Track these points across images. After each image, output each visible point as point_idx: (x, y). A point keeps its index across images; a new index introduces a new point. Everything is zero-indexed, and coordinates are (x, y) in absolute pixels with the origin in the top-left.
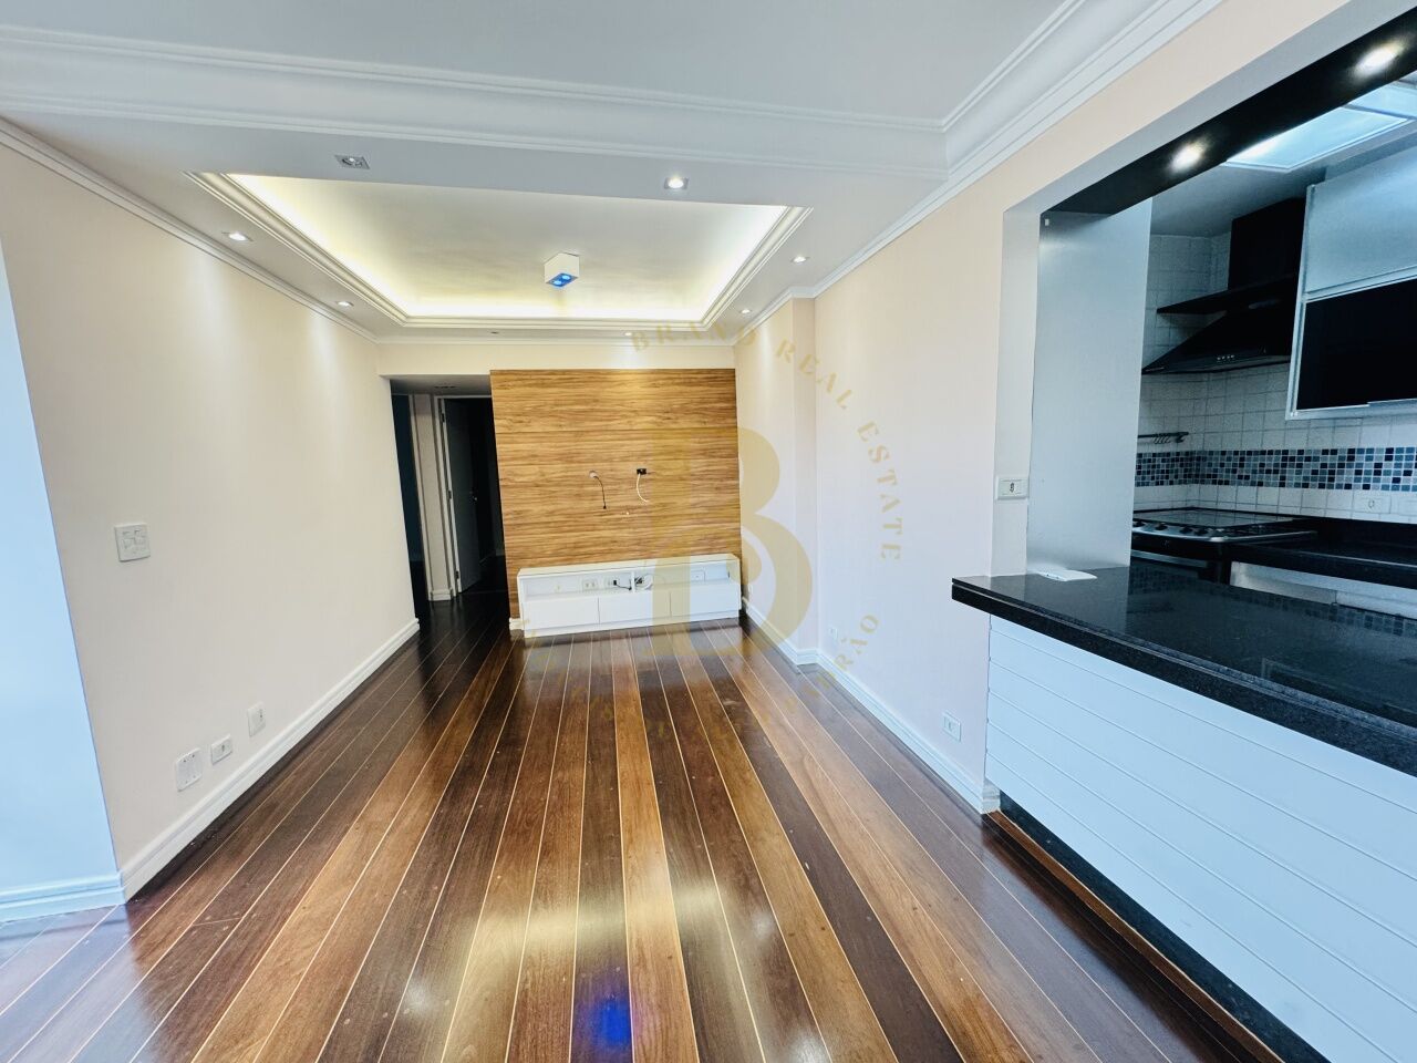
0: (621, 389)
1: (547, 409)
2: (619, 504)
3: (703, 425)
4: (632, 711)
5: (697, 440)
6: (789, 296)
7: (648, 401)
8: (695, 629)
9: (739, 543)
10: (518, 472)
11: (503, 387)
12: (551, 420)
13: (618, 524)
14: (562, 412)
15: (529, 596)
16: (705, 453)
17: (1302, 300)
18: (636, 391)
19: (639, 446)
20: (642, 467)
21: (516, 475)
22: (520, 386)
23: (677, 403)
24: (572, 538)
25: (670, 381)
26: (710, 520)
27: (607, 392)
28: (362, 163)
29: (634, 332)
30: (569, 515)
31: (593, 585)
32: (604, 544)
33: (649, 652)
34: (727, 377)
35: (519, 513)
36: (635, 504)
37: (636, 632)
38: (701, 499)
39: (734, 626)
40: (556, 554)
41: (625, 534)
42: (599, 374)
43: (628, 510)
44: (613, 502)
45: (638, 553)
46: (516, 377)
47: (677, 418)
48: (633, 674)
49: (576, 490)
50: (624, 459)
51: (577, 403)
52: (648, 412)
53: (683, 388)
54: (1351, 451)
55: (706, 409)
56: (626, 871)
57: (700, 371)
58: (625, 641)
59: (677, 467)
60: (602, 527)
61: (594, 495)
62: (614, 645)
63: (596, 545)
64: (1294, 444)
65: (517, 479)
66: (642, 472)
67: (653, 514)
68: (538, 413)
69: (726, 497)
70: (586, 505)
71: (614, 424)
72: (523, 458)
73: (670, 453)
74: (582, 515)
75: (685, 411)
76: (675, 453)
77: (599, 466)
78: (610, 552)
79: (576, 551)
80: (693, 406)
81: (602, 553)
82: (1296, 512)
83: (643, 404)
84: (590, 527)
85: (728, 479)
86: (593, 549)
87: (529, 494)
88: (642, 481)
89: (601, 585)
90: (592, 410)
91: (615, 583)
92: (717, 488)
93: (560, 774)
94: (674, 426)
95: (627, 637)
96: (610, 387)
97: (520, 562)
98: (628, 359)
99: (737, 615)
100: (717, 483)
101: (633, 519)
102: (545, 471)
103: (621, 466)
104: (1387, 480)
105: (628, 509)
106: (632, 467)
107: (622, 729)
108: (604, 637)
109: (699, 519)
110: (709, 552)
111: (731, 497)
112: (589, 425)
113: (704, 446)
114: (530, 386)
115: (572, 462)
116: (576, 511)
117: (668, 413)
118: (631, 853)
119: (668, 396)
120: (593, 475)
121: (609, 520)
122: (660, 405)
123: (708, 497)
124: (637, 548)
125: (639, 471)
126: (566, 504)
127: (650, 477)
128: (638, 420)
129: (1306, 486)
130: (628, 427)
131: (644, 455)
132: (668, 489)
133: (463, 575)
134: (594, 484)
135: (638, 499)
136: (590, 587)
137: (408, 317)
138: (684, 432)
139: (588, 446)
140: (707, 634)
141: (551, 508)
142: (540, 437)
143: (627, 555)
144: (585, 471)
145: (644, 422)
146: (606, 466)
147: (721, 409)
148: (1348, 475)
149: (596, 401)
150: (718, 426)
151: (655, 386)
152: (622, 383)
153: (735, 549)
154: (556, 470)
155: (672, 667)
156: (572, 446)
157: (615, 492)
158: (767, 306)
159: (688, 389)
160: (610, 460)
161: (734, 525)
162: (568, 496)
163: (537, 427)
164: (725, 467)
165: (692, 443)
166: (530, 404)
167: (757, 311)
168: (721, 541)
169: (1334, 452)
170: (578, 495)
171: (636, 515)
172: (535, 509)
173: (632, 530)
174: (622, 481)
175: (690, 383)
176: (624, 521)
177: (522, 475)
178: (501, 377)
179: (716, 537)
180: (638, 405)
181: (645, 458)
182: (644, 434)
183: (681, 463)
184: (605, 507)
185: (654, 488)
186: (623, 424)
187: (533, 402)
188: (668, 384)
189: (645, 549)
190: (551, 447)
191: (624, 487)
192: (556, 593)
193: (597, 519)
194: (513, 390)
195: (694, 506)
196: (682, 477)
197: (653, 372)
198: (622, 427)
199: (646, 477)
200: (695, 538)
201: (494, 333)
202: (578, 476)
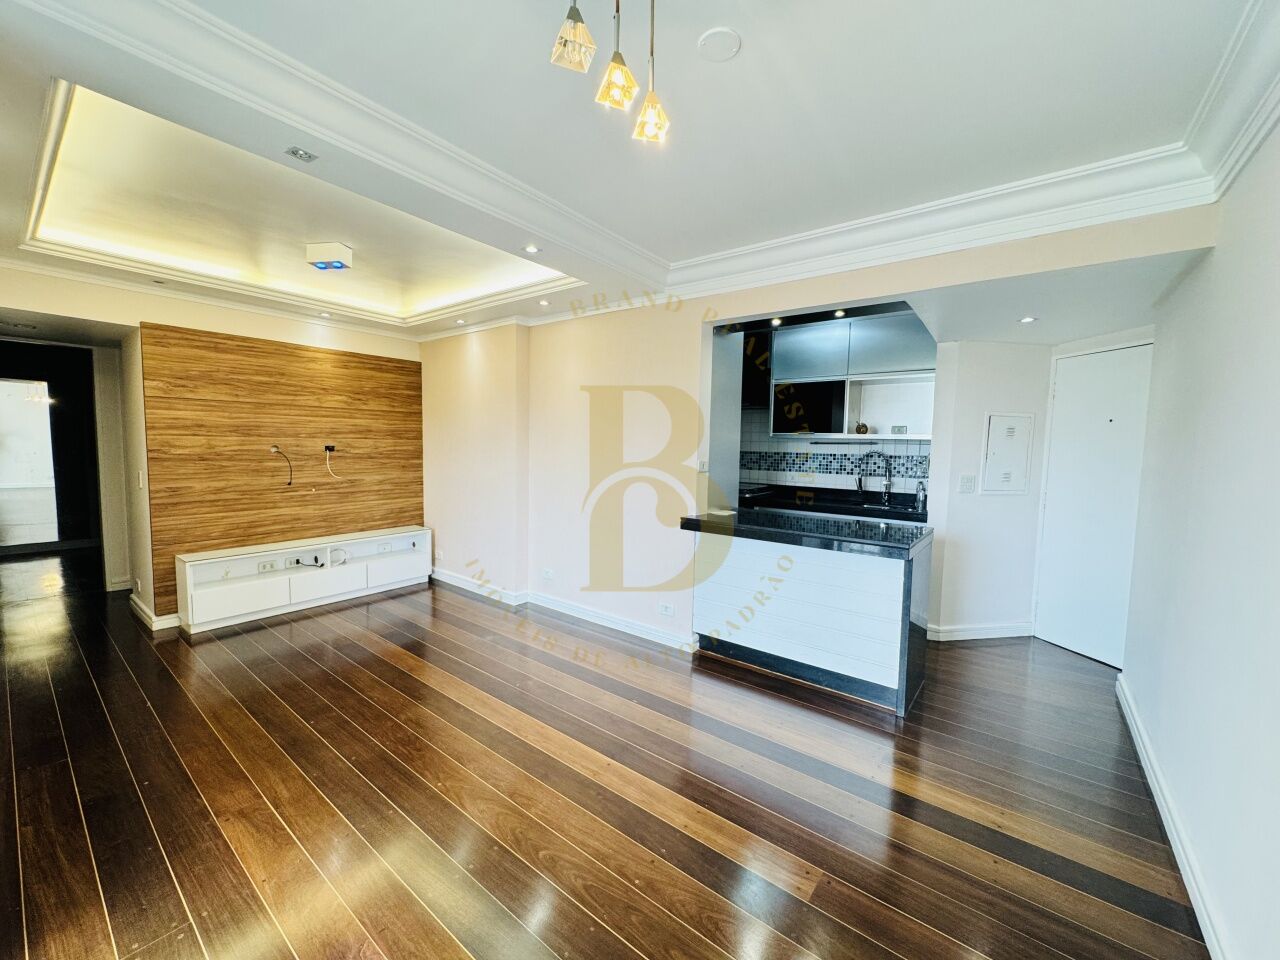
0: (311, 365)
1: (221, 375)
2: (301, 481)
3: (392, 409)
5: (385, 422)
7: (339, 381)
9: (421, 516)
10: (177, 444)
11: (151, 343)
12: (225, 389)
13: (303, 501)
14: (239, 381)
15: (197, 585)
16: (394, 434)
17: (773, 382)
18: (327, 368)
19: (327, 423)
20: (330, 443)
21: (175, 446)
22: (183, 346)
23: (368, 386)
24: (245, 517)
25: (359, 365)
26: (394, 496)
27: (295, 367)
29: (331, 314)
30: (244, 492)
31: (272, 566)
32: (284, 522)
34: (415, 369)
35: (172, 490)
36: (324, 480)
39: (424, 590)
40: (225, 535)
41: (310, 511)
42: (286, 347)
43: (314, 486)
44: (300, 478)
46: (179, 335)
47: (368, 400)
48: (376, 637)
49: (253, 465)
50: (312, 436)
51: (257, 373)
52: (337, 391)
53: (373, 373)
54: (784, 454)
55: (395, 395)
57: (390, 360)
59: (365, 445)
60: (284, 504)
61: (276, 470)
63: (276, 524)
64: (764, 448)
65: (173, 451)
66: (330, 449)
67: (341, 490)
68: (209, 379)
69: (410, 475)
70: (266, 481)
71: (302, 400)
73: (360, 432)
74: (261, 492)
75: (376, 394)
76: (366, 432)
77: (282, 440)
78: (293, 530)
79: (253, 530)
80: (383, 391)
81: (283, 532)
82: (765, 482)
83: (333, 383)
85: (413, 458)
86: (273, 528)
87: (190, 468)
88: (331, 458)
89: (280, 565)
90: (277, 383)
91: (298, 562)
92: (403, 467)
94: (364, 407)
96: (298, 362)
97: (176, 547)
98: (319, 337)
99: (427, 580)
100: (403, 462)
101: (319, 496)
102: (213, 443)
103: (309, 443)
104: (797, 467)
106: (320, 445)
109: (386, 495)
110: (395, 525)
111: (415, 475)
112: (272, 398)
113: (392, 427)
114: (197, 347)
115: (249, 435)
116: (256, 488)
117: (359, 394)
119: (360, 378)
120: (274, 450)
121: (292, 497)
122: (351, 386)
123: (395, 474)
124: (323, 524)
125: (328, 448)
126: (242, 480)
127: (340, 454)
128: (329, 398)
129: (769, 470)
130: (317, 404)
131: (333, 433)
132: (357, 467)
134: (276, 460)
135: (328, 475)
136: (266, 569)
138: (374, 414)
139: (266, 419)
141: (222, 484)
142: (207, 405)
143: (309, 533)
144: (267, 446)
145: (334, 401)
146: (290, 441)
147: (409, 396)
148: (784, 465)
149: (283, 374)
150: (405, 410)
151: (346, 367)
152: (313, 360)
153: (418, 521)
154: (229, 443)
156: (246, 418)
157: (300, 468)
159: (379, 374)
160: (297, 435)
161: (418, 500)
162: (244, 472)
163: (207, 393)
164: (410, 448)
165: (380, 424)
166: (196, 369)
167: (468, 323)
168: (407, 514)
169: (778, 454)
170: (257, 471)
171: (324, 492)
172: (198, 486)
173: (317, 507)
174: (310, 457)
175: (380, 369)
176: (308, 498)
177: (179, 447)
178: (157, 332)
179: (402, 511)
180: (328, 383)
181: (333, 436)
182: (334, 413)
183: (370, 442)
184: (290, 484)
185: (342, 464)
186: (311, 401)
187: (203, 367)
188: (360, 368)
189: (331, 526)
190: (224, 417)
191: (311, 463)
192: (225, 579)
193: (278, 496)
194: (174, 350)
195: (381, 482)
196: (373, 455)
197: (345, 354)
198: (310, 403)
199: (334, 454)
200: (381, 513)
201: (159, 282)
202: (256, 451)
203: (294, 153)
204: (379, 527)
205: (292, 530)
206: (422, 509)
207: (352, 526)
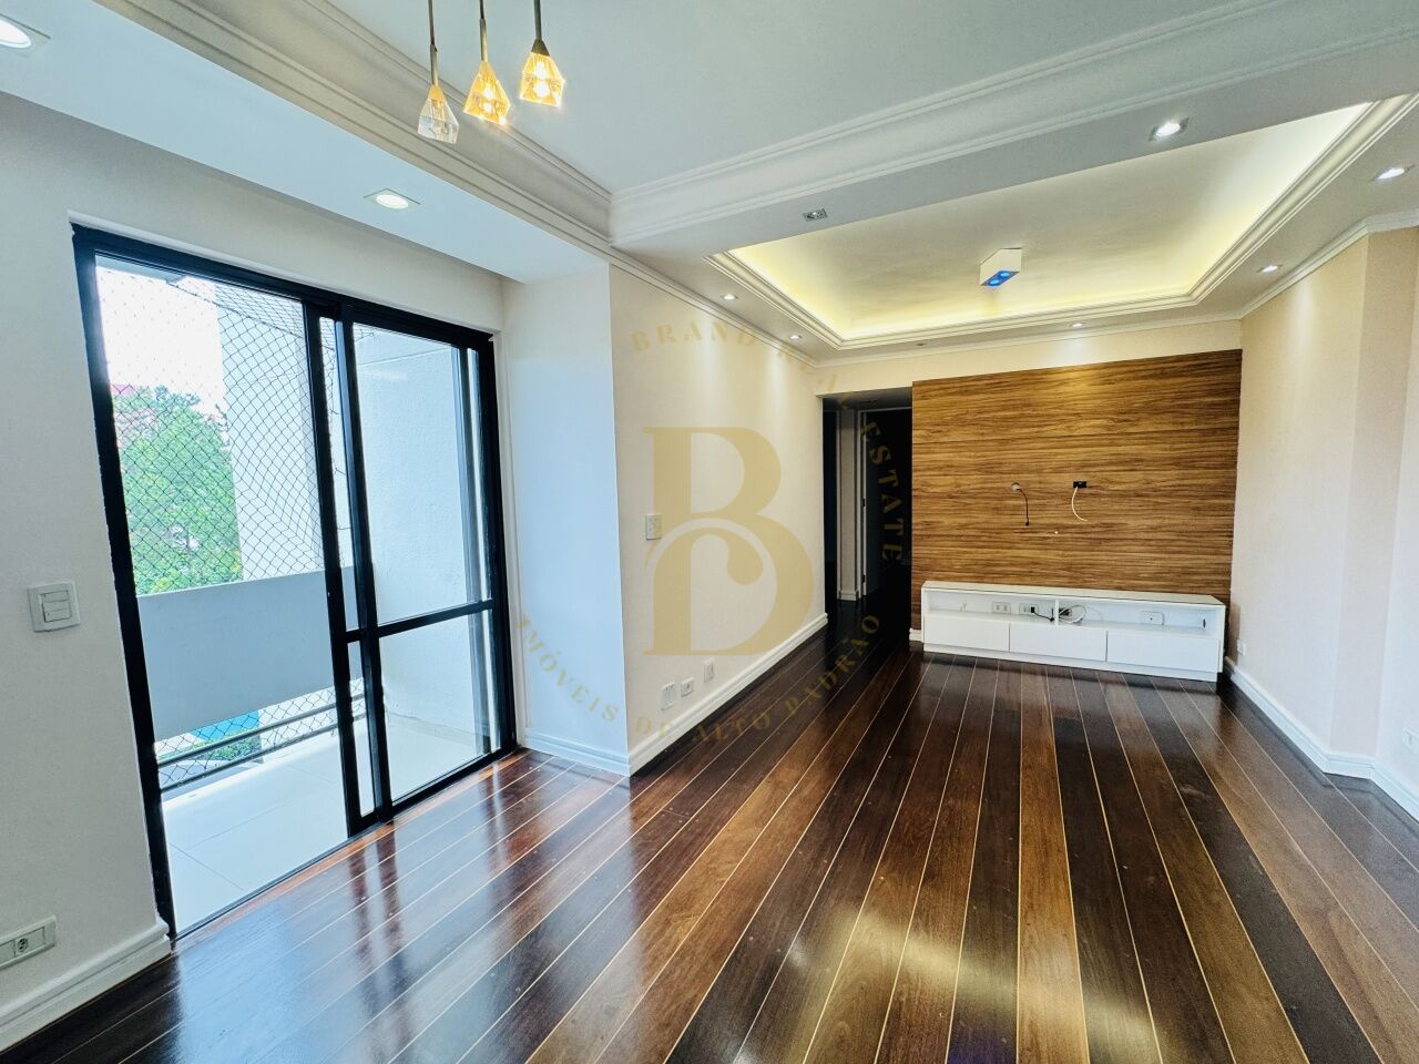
0: (1063, 389)
1: (969, 417)
2: (1041, 521)
3: (1179, 427)
4: (1043, 760)
5: (1167, 446)
6: (1363, 231)
7: (1099, 402)
8: (1139, 683)
9: (1227, 584)
10: (932, 483)
11: (924, 398)
12: (973, 429)
13: (1044, 544)
14: (985, 419)
15: (932, 609)
16: (1178, 463)
18: (1081, 388)
19: (1080, 454)
20: (1081, 478)
21: (930, 485)
22: (941, 396)
23: (1140, 400)
24: (984, 554)
25: (1131, 375)
26: (1176, 549)
27: (1044, 394)
28: (823, 214)
29: (1083, 322)
30: (984, 530)
31: (1005, 608)
32: (1022, 565)
33: (1074, 698)
34: (1228, 362)
35: (928, 523)
36: (1068, 522)
37: (1058, 671)
38: (1167, 522)
39: (1208, 693)
40: (966, 568)
41: (1052, 556)
42: (1036, 374)
43: (1058, 529)
44: (1039, 519)
45: (1066, 580)
46: (936, 387)
47: (1139, 419)
48: (1049, 717)
49: (994, 503)
50: (1058, 470)
51: (1004, 408)
52: (1094, 414)
53: (1151, 382)
55: (1186, 406)
56: (1022, 939)
57: (1179, 359)
58: (1040, 678)
59: (1133, 479)
60: (1021, 546)
61: (1016, 508)
62: (1025, 679)
63: (1012, 565)
65: (931, 490)
66: (1082, 485)
67: (1093, 536)
68: (960, 422)
69: (1210, 521)
70: (1005, 519)
71: (1048, 431)
72: (940, 468)
73: (1123, 463)
74: (999, 531)
75: (1153, 410)
76: (1133, 463)
77: (1025, 477)
79: (989, 569)
80: (1166, 403)
81: (1019, 575)
83: (1090, 405)
84: (1008, 545)
85: (1216, 497)
86: (1009, 569)
87: (941, 505)
88: (1079, 496)
89: (1015, 609)
90: (1022, 416)
91: (1033, 610)
92: (1196, 509)
93: (951, 802)
94: (1132, 430)
95: (1043, 674)
96: (1046, 389)
97: (925, 574)
98: (1076, 353)
99: (1214, 679)
100: (1195, 502)
101: (1064, 539)
102: (960, 482)
103: (1054, 478)
105: (1058, 527)
106: (1067, 480)
107: (1029, 776)
108: (1015, 668)
109: (1162, 547)
110: (1174, 589)
111: (1221, 521)
112: (1016, 431)
113: (1176, 454)
114: (952, 394)
115: (992, 473)
116: (993, 526)
117: (1126, 414)
118: (1029, 921)
119: (1127, 393)
120: (1016, 487)
121: (1030, 538)
122: (1114, 405)
123: (1180, 519)
124: (1066, 573)
125: (1076, 484)
126: (982, 517)
127: (1092, 491)
128: (1082, 424)
130: (1066, 433)
131: (1084, 465)
132: (1116, 507)
133: (869, 578)
134: (1018, 498)
135: (1073, 517)
136: (1002, 610)
137: (843, 341)
138: (1148, 438)
139: (1013, 456)
140: (1161, 694)
141: (964, 521)
142: (957, 446)
143: (1048, 581)
144: (1007, 483)
145: (1085, 427)
146: (1033, 477)
149: (1029, 405)
150: (1202, 427)
151: (1108, 382)
152: (1063, 383)
153: (1220, 590)
154: (972, 481)
155: (1104, 723)
156: (993, 456)
157: (1042, 508)
158: (1314, 254)
159: (1159, 382)
160: (1039, 471)
161: (1224, 559)
162: (985, 509)
163: (957, 435)
164: (1211, 482)
165: (1157, 451)
166: (949, 414)
167: (1289, 265)
168: (1194, 578)
170: (997, 509)
171: (1068, 535)
172: (947, 521)
173: (1060, 552)
174: (1054, 495)
175: (1163, 375)
176: (1051, 541)
177: (936, 486)
178: (923, 388)
179: (1186, 572)
180: (1080, 408)
181: (1086, 469)
182: (1088, 440)
183: (1139, 475)
184: (1027, 524)
185: (1096, 505)
186: (1060, 430)
187: (954, 411)
188: (1128, 380)
189: (1076, 576)
190: (970, 457)
191: (1055, 502)
192: (962, 611)
193: (1017, 536)
194: (934, 400)
195: (1154, 529)
196: (1140, 492)
197: (1107, 366)
198: (1058, 433)
199: (1086, 491)
200: (1152, 570)
201: (921, 344)
202: (998, 488)
203: (810, 217)
204: (1146, 589)
205: (1029, 574)
206: (1229, 573)
207: (1104, 582)
